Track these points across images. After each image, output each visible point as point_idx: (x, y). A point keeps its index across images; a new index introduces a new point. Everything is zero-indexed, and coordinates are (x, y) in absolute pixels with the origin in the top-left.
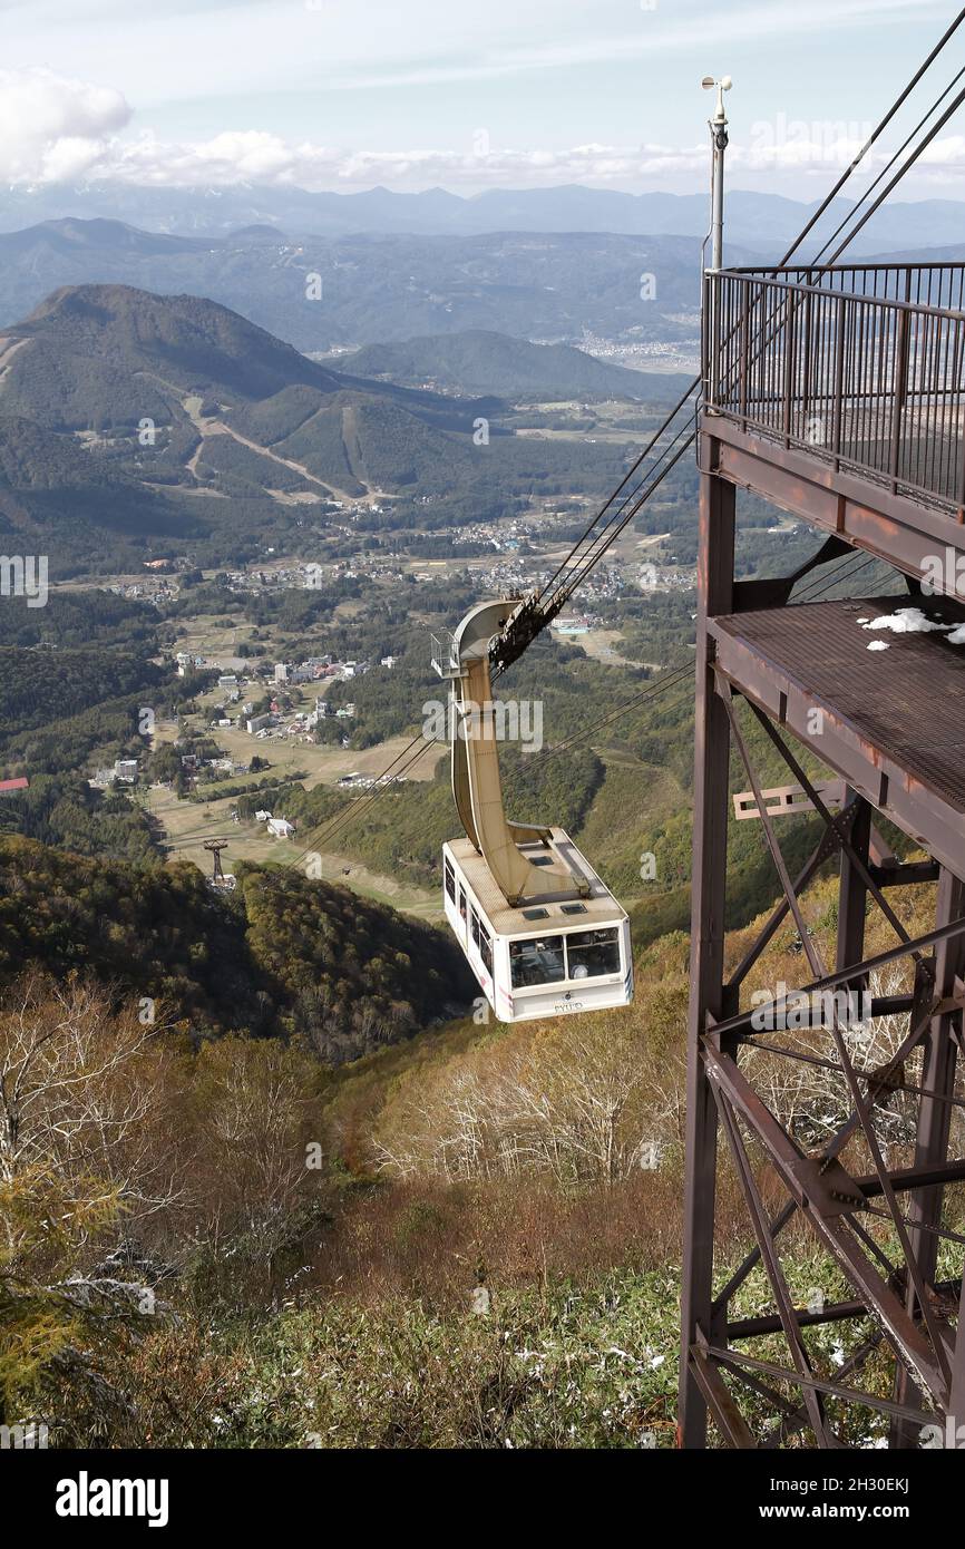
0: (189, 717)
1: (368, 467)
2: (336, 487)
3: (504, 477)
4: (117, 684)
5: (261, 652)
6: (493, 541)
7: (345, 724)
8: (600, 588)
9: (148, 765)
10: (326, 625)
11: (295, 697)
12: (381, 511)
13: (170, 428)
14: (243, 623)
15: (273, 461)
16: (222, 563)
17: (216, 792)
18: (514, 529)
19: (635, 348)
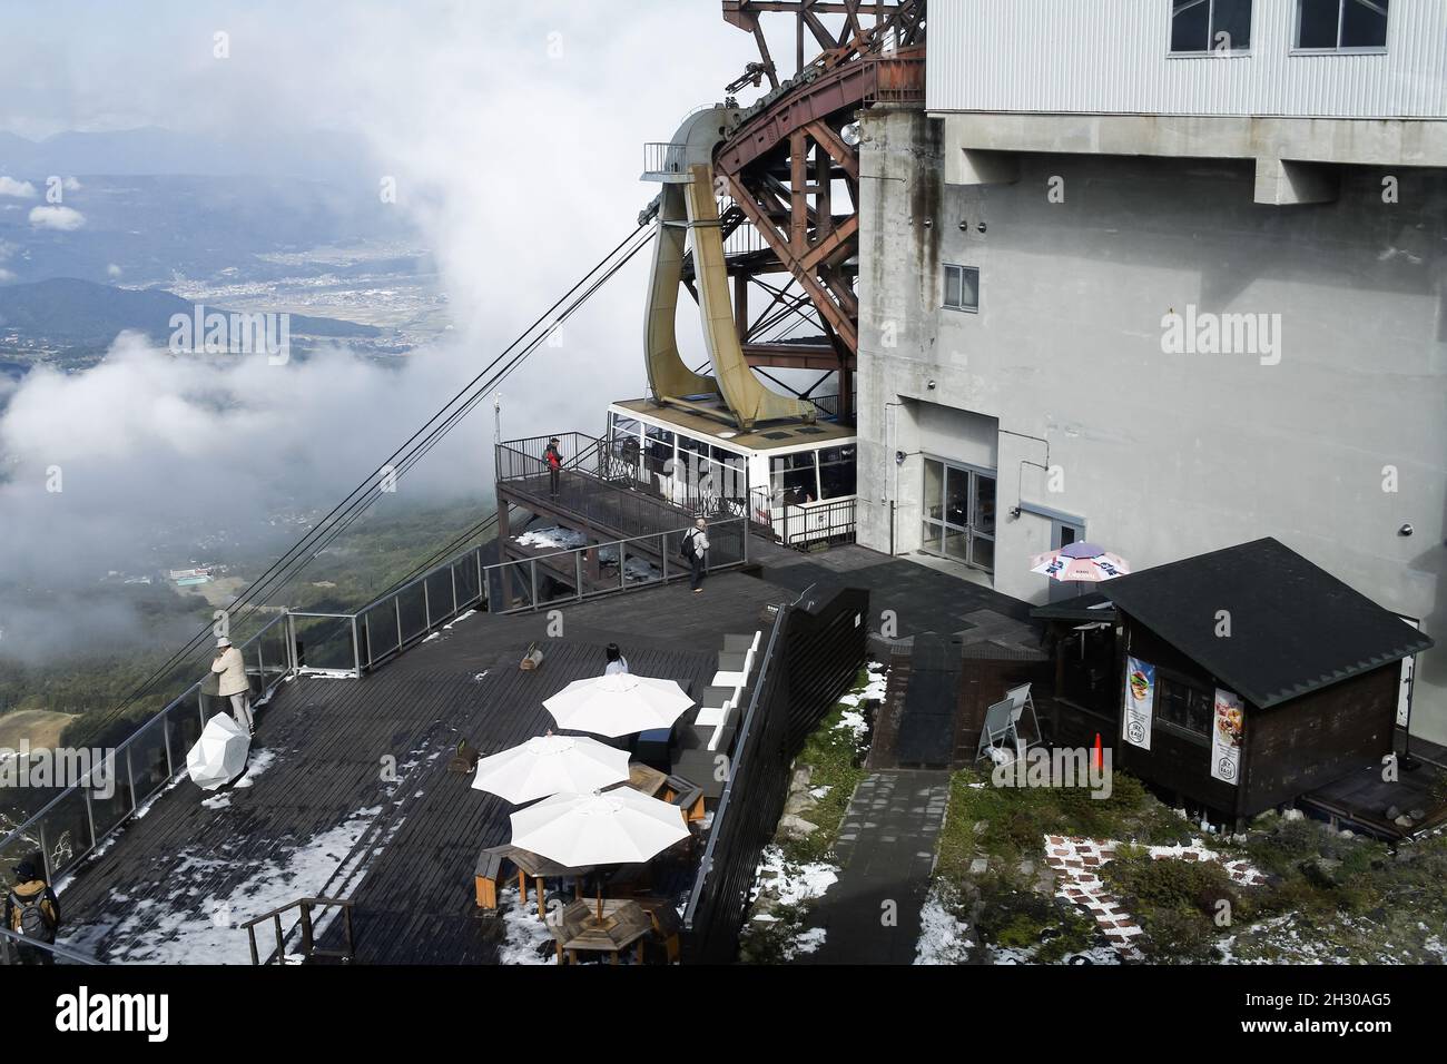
19: (232, 289)
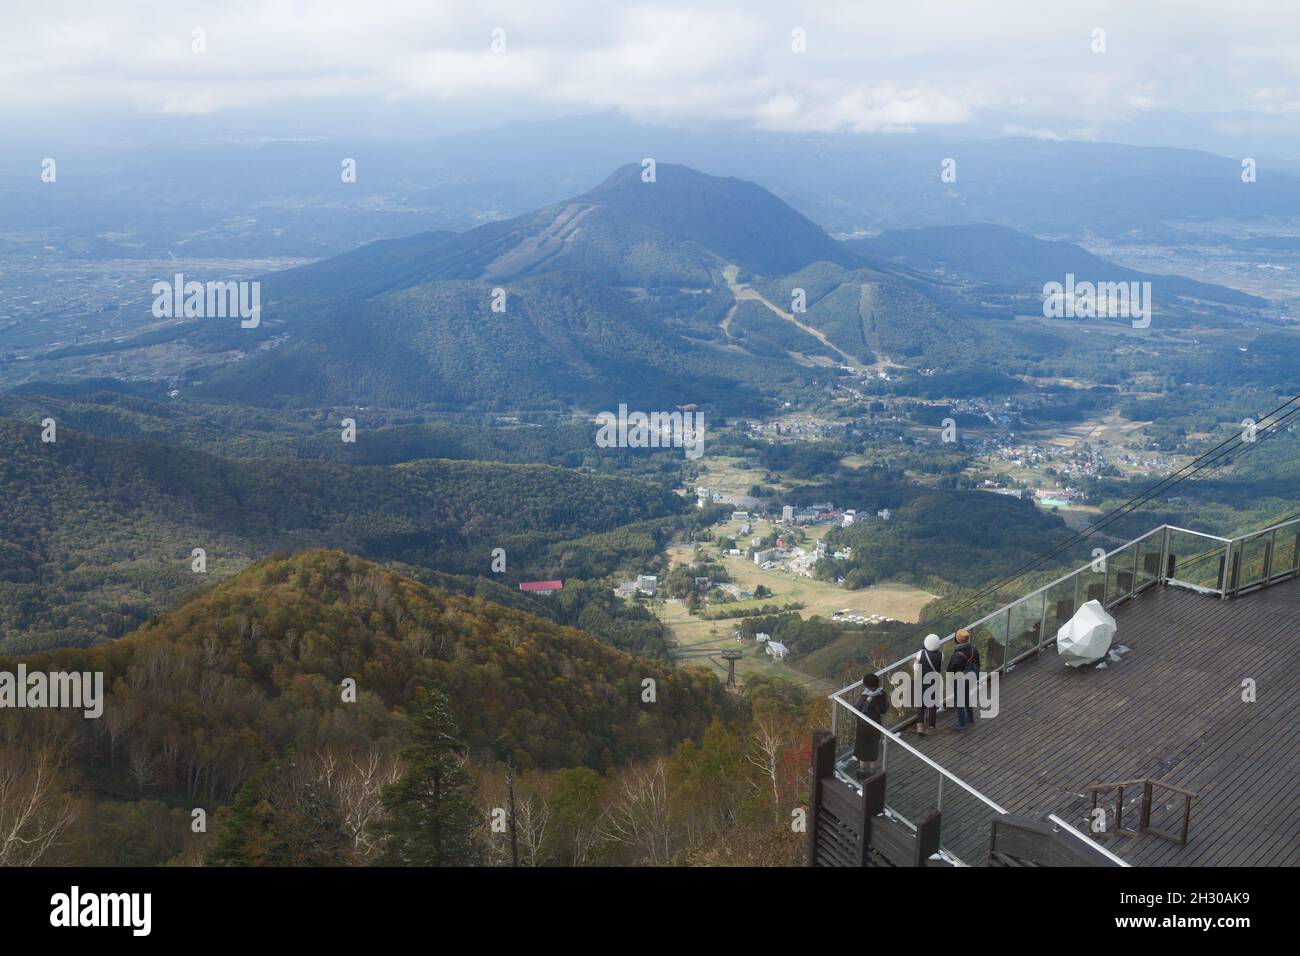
0: (704, 545)
1: (879, 338)
2: (850, 354)
3: (1002, 358)
4: (645, 509)
5: (770, 493)
6: (987, 414)
7: (842, 565)
8: (1083, 465)
9: (665, 582)
10: (830, 475)
11: (799, 536)
12: (888, 379)
13: (709, 291)
14: (758, 466)
15: (795, 326)
16: (744, 412)
17: (722, 612)
18: (1007, 405)
19: (1133, 249)
